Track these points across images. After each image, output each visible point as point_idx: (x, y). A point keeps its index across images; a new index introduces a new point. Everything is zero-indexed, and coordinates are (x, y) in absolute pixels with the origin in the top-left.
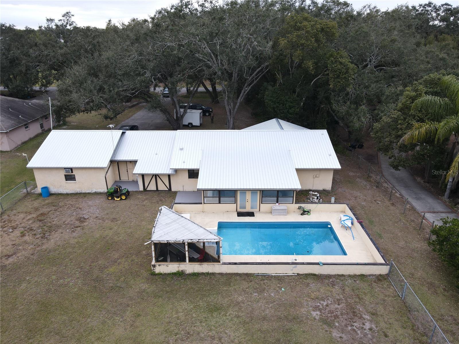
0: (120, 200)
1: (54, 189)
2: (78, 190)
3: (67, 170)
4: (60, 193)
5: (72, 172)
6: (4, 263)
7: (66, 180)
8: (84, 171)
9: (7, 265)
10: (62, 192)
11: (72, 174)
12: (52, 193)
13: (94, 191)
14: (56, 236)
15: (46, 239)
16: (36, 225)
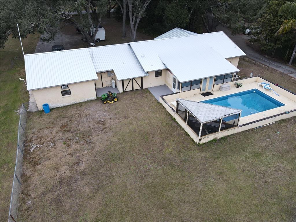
0: (114, 102)
1: (53, 104)
2: (73, 102)
3: (64, 86)
4: (57, 107)
5: (68, 88)
6: (80, 170)
7: (62, 96)
8: (78, 85)
9: (85, 170)
10: (59, 106)
11: (68, 89)
12: (51, 108)
13: (86, 100)
14: (96, 139)
15: (91, 143)
16: (69, 135)
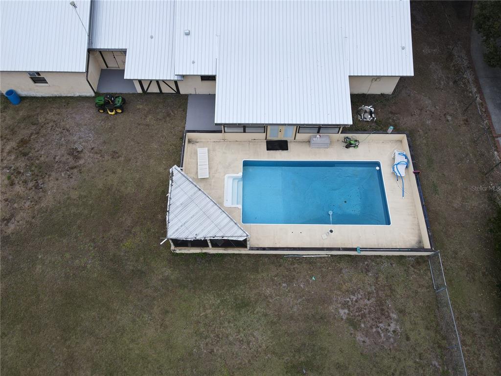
0: (115, 114)
5: (39, 75)
7: (35, 83)
14: (51, 184)
15: (41, 190)
16: (21, 164)
